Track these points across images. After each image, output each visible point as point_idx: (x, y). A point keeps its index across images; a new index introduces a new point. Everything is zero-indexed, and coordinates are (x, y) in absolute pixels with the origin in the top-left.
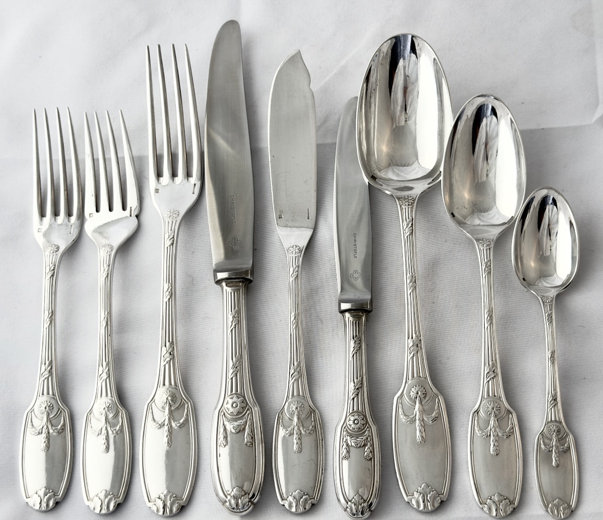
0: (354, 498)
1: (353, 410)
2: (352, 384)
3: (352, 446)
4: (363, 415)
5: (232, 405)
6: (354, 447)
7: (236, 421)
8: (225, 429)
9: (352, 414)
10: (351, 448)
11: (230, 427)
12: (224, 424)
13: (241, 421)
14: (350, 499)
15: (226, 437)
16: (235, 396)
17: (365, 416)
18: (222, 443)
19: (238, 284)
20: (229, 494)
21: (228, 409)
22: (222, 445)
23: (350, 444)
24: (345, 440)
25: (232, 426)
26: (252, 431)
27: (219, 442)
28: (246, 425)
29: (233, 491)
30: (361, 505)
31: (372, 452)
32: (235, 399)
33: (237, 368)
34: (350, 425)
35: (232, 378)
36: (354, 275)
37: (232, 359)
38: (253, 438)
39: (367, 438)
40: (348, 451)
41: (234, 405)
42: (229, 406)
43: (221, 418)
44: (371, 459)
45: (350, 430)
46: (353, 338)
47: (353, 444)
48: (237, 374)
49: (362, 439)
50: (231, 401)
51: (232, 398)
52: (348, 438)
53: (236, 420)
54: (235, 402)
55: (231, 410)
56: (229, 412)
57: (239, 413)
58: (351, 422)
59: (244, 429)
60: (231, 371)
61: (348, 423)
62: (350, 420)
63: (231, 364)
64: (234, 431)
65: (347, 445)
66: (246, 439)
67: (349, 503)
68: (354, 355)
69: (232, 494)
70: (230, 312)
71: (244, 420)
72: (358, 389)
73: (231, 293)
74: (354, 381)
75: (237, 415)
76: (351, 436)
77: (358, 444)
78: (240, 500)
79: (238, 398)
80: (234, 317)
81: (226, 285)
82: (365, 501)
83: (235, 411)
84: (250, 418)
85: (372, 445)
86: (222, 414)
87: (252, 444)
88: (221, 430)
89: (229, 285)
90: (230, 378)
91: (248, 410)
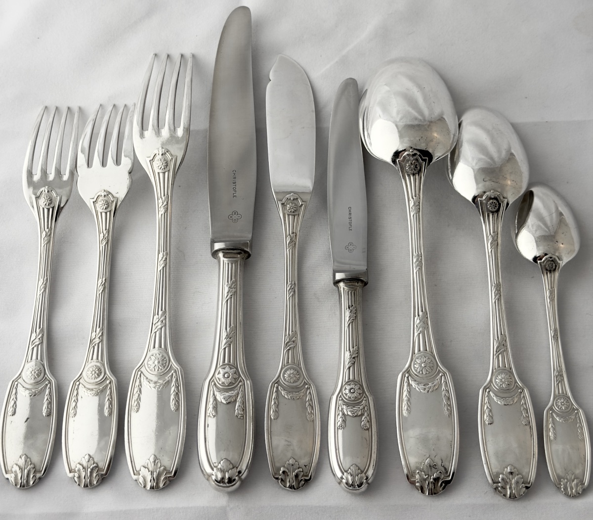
0: (350, 468)
1: (349, 379)
2: (348, 354)
3: (348, 415)
4: (360, 385)
5: (224, 375)
6: (350, 416)
7: (227, 392)
8: (215, 399)
9: (349, 382)
10: (347, 417)
11: (220, 397)
12: (214, 394)
13: (233, 392)
14: (346, 469)
15: (215, 408)
16: (228, 366)
17: (362, 386)
18: (211, 413)
19: (236, 256)
20: (216, 467)
21: (219, 379)
22: (211, 415)
23: (346, 413)
24: (340, 409)
25: (222, 397)
26: (244, 403)
27: (208, 412)
28: (238, 396)
29: (220, 463)
30: (358, 476)
31: (370, 422)
32: (227, 369)
33: (230, 338)
34: (346, 394)
35: (225, 349)
36: (349, 247)
37: (226, 329)
38: (244, 409)
39: (364, 408)
40: (344, 420)
41: (226, 376)
42: (221, 376)
43: (211, 388)
44: (368, 429)
45: (346, 399)
46: (349, 308)
47: (349, 413)
48: (230, 344)
49: (359, 408)
50: (222, 372)
51: (224, 368)
52: (344, 407)
53: (227, 390)
54: (227, 373)
55: (223, 380)
56: (220, 383)
57: (231, 384)
58: (347, 391)
59: (235, 401)
60: (224, 341)
61: (344, 392)
62: (346, 389)
63: (224, 335)
64: (225, 402)
65: (343, 414)
66: (236, 411)
67: (345, 473)
68: (349, 324)
69: (219, 466)
70: (226, 283)
71: (236, 391)
72: (354, 358)
73: (228, 264)
74: (349, 350)
75: (228, 386)
76: (347, 405)
77: (354, 413)
78: (227, 473)
79: (231, 369)
80: (230, 288)
81: (224, 256)
82: (362, 472)
83: (227, 382)
84: (242, 390)
85: (369, 415)
86: (213, 383)
87: (243, 417)
88: (211, 400)
89: (226, 256)
90: (223, 348)
91: (240, 381)
